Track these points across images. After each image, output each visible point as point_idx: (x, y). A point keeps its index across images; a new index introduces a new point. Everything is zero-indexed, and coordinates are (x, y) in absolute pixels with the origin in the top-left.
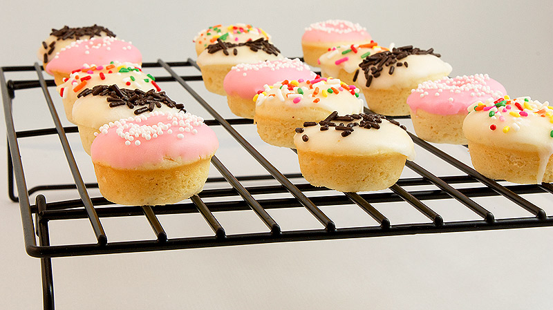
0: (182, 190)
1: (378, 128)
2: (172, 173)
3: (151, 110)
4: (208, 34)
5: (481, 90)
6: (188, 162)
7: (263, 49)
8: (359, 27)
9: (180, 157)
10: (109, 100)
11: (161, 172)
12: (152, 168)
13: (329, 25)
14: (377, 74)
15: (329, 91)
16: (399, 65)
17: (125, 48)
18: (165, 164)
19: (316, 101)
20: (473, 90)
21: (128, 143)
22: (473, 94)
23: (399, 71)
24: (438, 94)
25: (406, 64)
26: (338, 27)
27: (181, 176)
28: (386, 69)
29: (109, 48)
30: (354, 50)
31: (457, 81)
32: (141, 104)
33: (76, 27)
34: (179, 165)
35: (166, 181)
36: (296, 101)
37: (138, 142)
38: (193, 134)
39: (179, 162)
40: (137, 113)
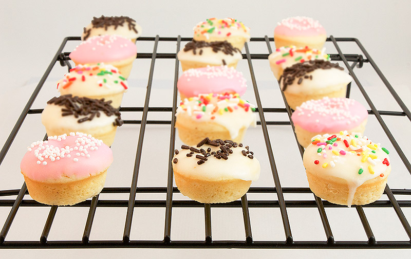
0: (77, 196)
1: (226, 159)
2: (69, 186)
3: (90, 119)
4: (202, 26)
5: (341, 115)
6: (80, 178)
7: (223, 51)
8: (316, 25)
9: (74, 175)
10: (63, 110)
11: (60, 185)
12: (53, 182)
13: (295, 22)
14: (290, 82)
15: (226, 110)
16: (306, 77)
17: (122, 46)
18: (62, 179)
19: (213, 118)
20: (335, 115)
21: (39, 162)
22: (334, 118)
23: (306, 82)
24: (309, 115)
25: (311, 77)
26: (301, 24)
27: (75, 188)
28: (297, 80)
29: (110, 47)
30: (291, 53)
31: (332, 101)
32: (85, 114)
33: (110, 16)
34: (73, 181)
35: (64, 191)
36: (199, 117)
37: (45, 163)
38: (87, 158)
39: (73, 178)
40: (79, 122)
